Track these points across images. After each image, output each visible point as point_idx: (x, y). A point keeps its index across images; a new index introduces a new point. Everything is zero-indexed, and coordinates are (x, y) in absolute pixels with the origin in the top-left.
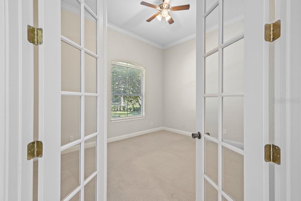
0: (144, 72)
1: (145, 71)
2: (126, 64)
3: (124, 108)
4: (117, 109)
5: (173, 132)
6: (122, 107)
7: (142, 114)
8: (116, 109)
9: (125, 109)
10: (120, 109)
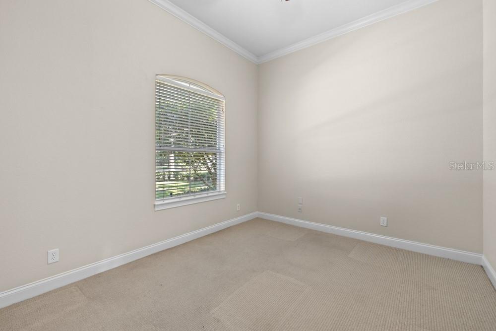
0: (224, 105)
1: (224, 103)
2: (188, 85)
3: (176, 174)
4: (164, 178)
5: (278, 222)
6: (172, 173)
7: (220, 189)
8: (162, 177)
9: (178, 178)
10: (169, 177)
